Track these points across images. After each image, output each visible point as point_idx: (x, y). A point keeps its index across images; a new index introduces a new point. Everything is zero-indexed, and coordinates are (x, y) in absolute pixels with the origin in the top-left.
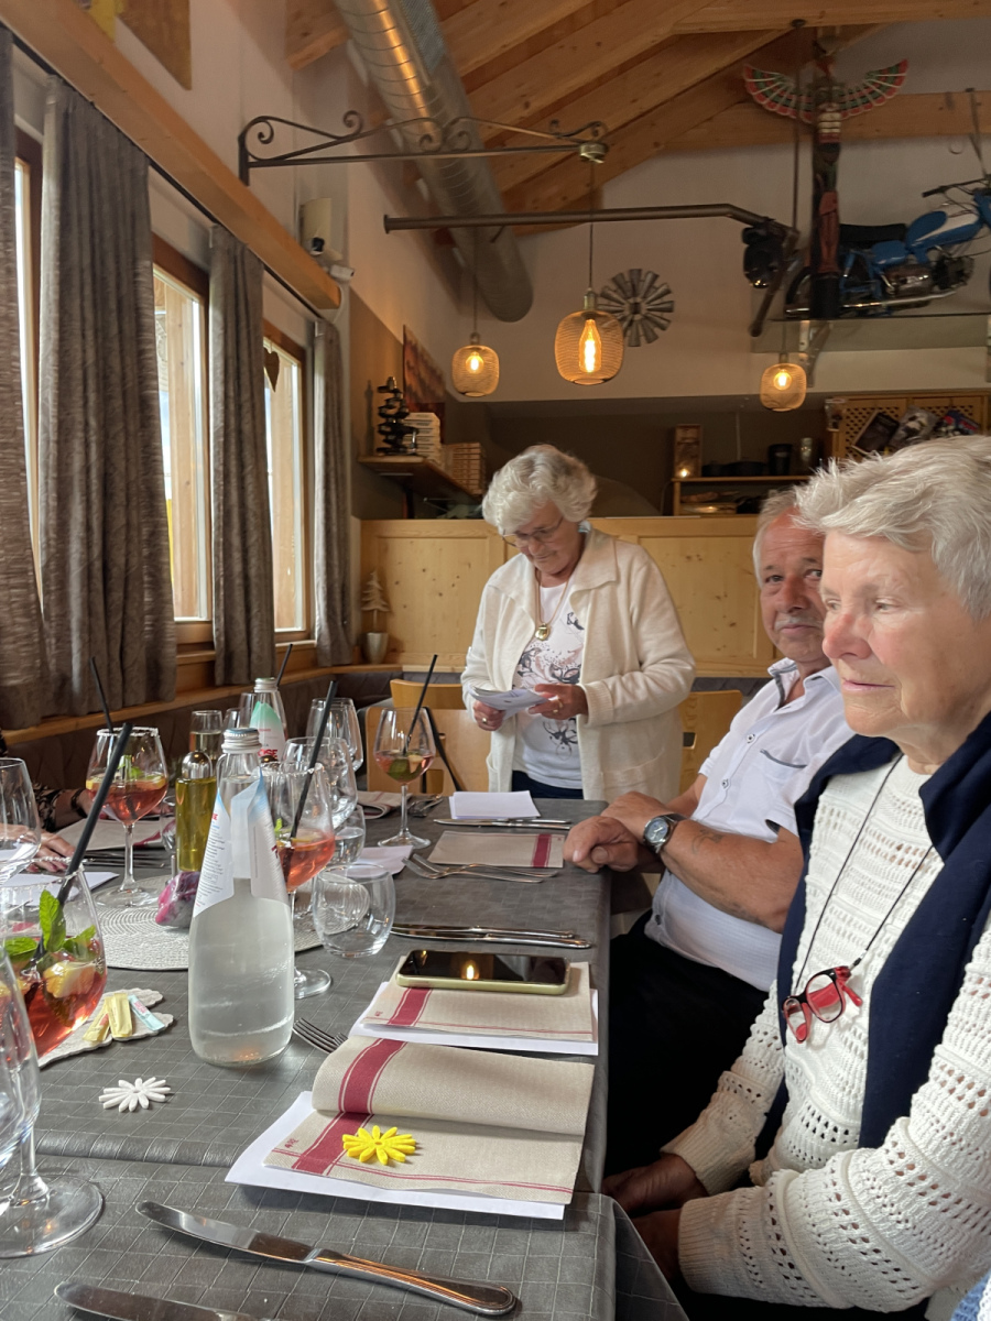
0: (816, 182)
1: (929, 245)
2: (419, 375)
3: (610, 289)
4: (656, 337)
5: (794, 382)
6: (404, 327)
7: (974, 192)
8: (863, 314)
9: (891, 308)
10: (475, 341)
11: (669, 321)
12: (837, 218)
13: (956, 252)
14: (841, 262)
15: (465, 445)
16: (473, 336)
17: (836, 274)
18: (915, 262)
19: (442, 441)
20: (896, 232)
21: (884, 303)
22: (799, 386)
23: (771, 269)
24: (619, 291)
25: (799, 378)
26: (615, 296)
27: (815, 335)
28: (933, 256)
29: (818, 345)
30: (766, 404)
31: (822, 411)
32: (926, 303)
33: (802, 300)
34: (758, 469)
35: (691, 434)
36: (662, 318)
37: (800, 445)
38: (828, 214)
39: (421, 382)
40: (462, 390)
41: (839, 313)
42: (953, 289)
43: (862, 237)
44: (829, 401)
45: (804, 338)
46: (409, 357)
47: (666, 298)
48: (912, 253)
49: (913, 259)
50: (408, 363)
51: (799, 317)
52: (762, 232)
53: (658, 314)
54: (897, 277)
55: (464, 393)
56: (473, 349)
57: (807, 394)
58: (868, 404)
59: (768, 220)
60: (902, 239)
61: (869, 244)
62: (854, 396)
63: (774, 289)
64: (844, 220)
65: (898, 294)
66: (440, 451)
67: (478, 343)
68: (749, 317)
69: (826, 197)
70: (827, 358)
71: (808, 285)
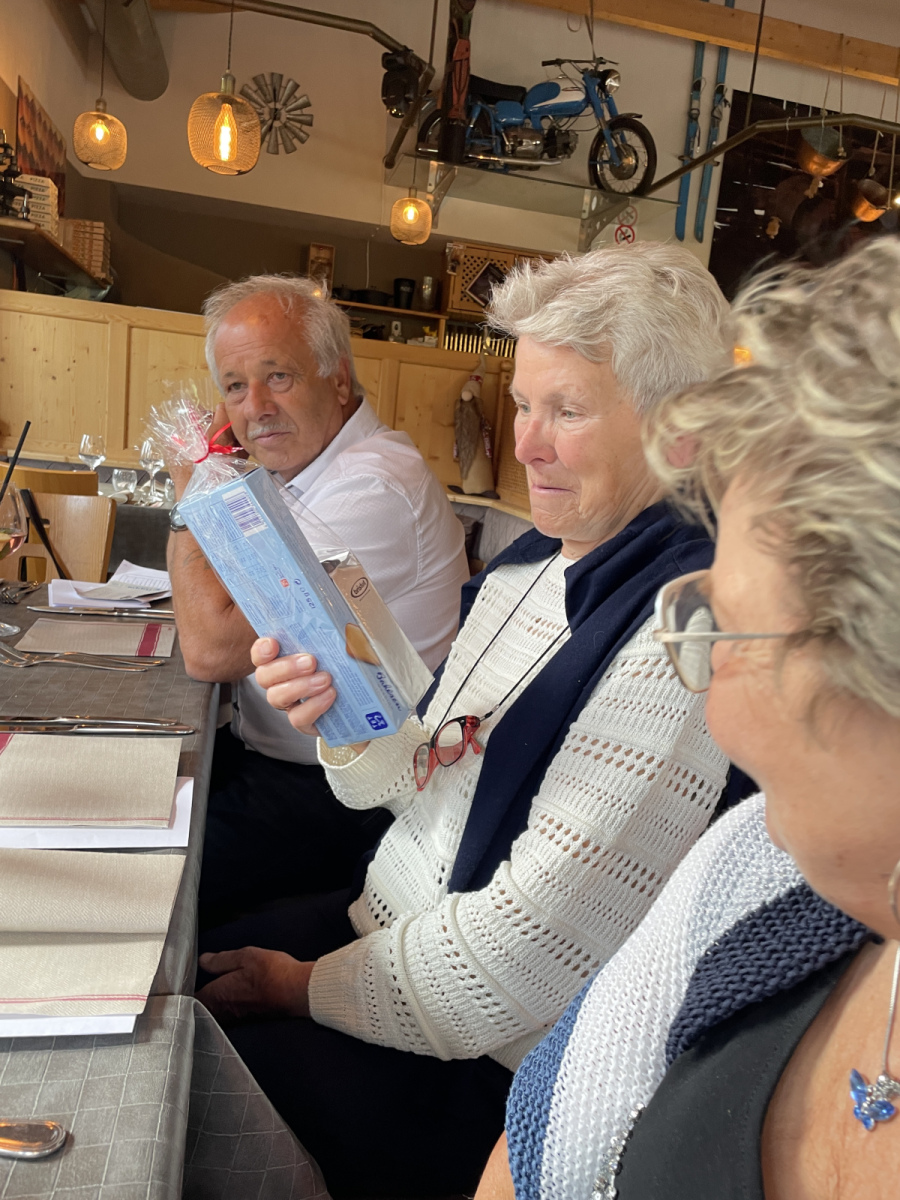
0: (451, 25)
1: (544, 113)
2: (36, 135)
3: (250, 88)
4: (295, 149)
5: (421, 217)
6: (19, 78)
7: (584, 72)
8: (484, 165)
9: (507, 166)
10: (101, 109)
11: (308, 135)
12: (468, 69)
13: (565, 124)
14: (469, 111)
15: (88, 223)
16: (98, 102)
17: (463, 122)
18: (530, 126)
19: (61, 214)
20: (516, 94)
21: (503, 160)
22: (425, 224)
23: (407, 100)
24: (259, 92)
25: (426, 215)
26: (255, 96)
27: (442, 178)
28: (546, 124)
29: (444, 188)
30: (395, 235)
31: (444, 253)
32: (537, 168)
33: (433, 141)
34: (384, 300)
35: (324, 254)
36: (300, 129)
37: (422, 283)
38: (461, 61)
39: (38, 145)
40: (85, 160)
41: (465, 161)
42: (558, 159)
43: (487, 92)
44: (449, 245)
45: (433, 177)
46: (25, 113)
47: (306, 111)
48: (530, 118)
49: (529, 124)
50: (22, 118)
51: (430, 156)
52: (400, 60)
53: (298, 125)
54: (515, 137)
55: (86, 164)
56: (99, 117)
57: (431, 234)
58: (483, 254)
59: (407, 50)
60: (521, 102)
61: (493, 100)
62: (472, 245)
63: (408, 123)
64: (474, 72)
65: (514, 154)
66: (57, 223)
67: (104, 111)
68: (383, 147)
69: (460, 44)
70: (450, 203)
71: (438, 127)
